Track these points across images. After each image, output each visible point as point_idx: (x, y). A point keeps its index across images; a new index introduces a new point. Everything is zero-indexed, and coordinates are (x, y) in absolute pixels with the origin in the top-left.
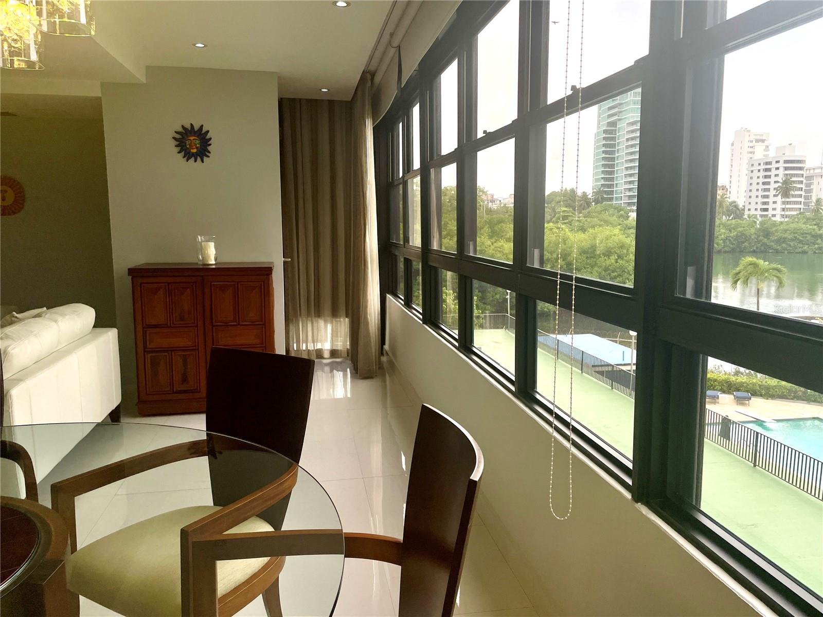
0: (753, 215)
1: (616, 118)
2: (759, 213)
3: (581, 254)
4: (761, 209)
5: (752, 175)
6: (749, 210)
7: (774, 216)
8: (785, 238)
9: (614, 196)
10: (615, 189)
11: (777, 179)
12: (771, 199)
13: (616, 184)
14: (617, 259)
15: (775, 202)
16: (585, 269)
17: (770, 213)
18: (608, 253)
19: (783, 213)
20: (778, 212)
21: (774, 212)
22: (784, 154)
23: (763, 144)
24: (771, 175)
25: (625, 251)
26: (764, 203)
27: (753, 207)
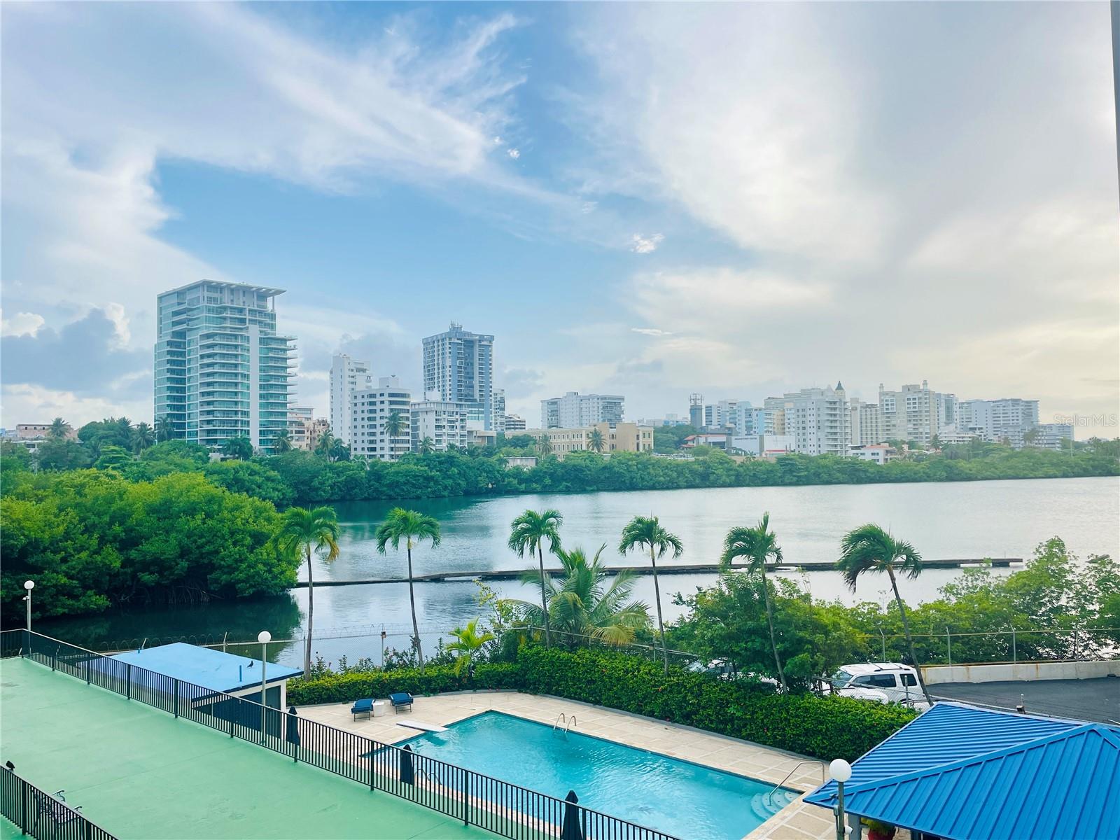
0: (361, 455)
1: (184, 326)
2: (366, 453)
3: (148, 514)
4: (368, 448)
5: (356, 409)
6: (355, 449)
7: (382, 456)
8: (397, 482)
9: (187, 430)
10: (187, 421)
11: (382, 414)
12: (378, 438)
13: (189, 414)
14: (204, 519)
15: (382, 441)
16: (156, 536)
17: (378, 453)
18: (192, 511)
19: (393, 453)
20: (387, 452)
21: (382, 453)
22: (388, 386)
23: (364, 374)
24: (375, 410)
25: (216, 507)
26: (371, 442)
27: (359, 445)
